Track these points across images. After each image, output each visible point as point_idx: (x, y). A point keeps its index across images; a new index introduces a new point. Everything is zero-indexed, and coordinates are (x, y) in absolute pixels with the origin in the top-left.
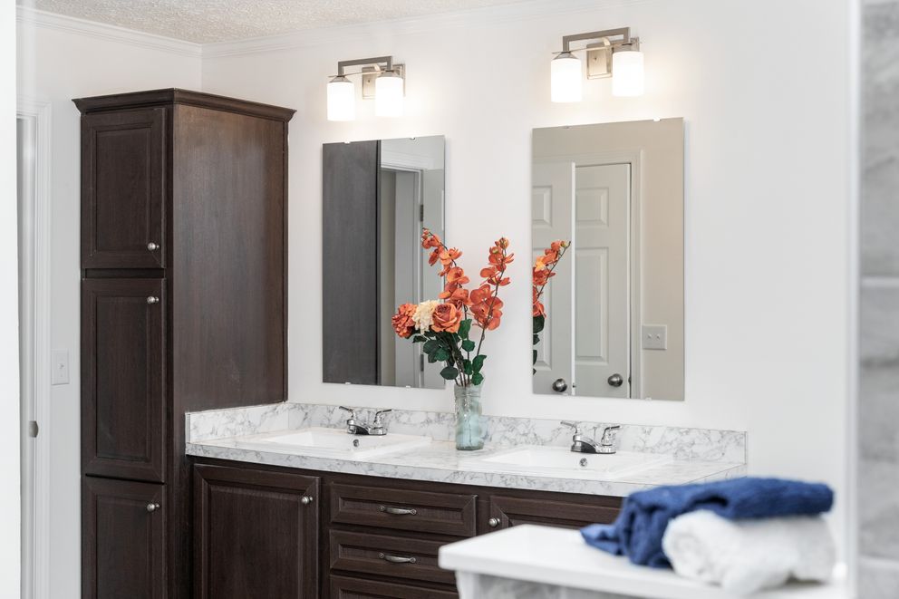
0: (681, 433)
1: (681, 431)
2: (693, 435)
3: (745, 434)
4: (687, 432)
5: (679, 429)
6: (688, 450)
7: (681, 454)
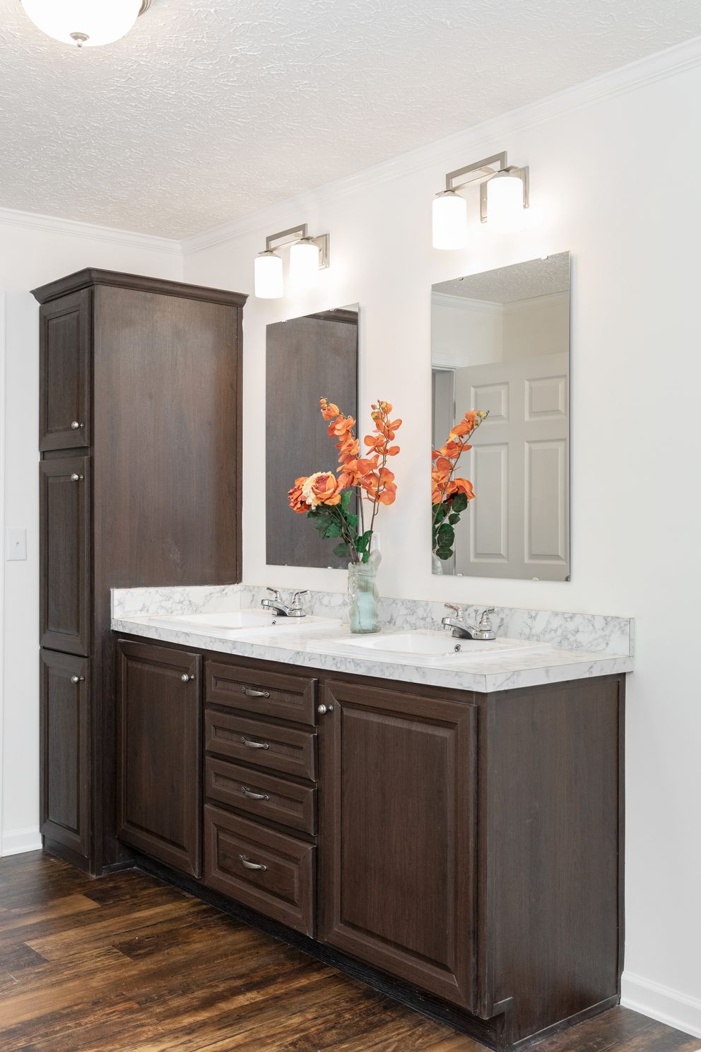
0: (566, 619)
1: (566, 616)
2: (578, 620)
3: (630, 621)
4: (571, 618)
5: (564, 614)
6: (572, 639)
7: (565, 643)
